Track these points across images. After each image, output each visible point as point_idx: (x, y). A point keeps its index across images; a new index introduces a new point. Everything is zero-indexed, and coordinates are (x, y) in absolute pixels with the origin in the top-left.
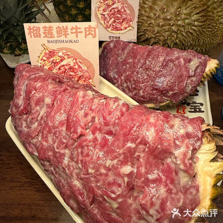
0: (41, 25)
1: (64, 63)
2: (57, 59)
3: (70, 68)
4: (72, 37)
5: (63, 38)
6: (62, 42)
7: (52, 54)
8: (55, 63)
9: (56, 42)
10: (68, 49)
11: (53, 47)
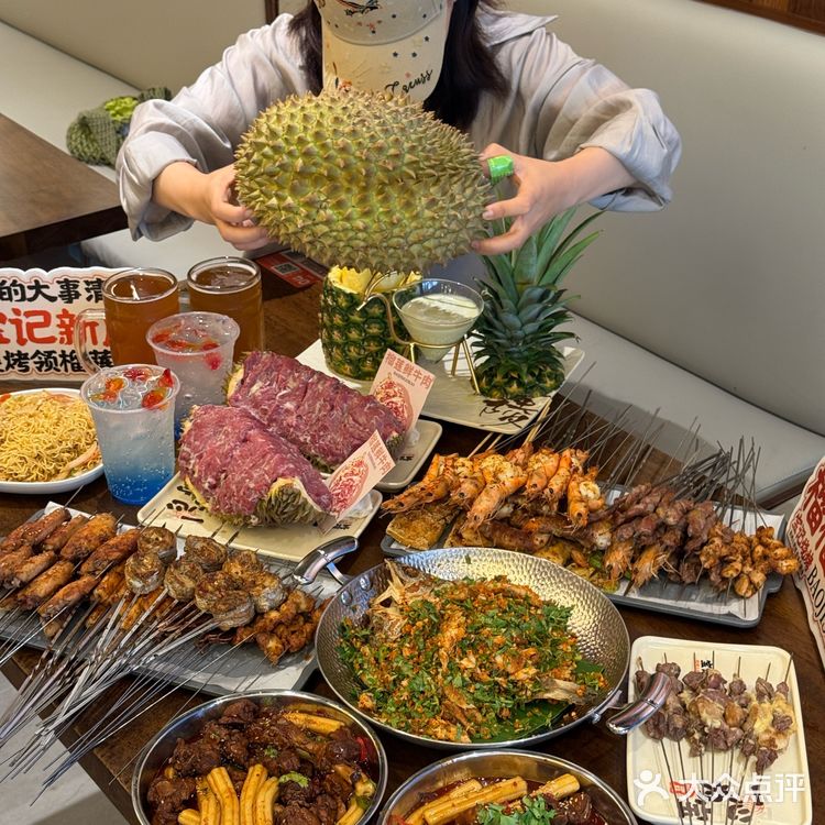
0: (398, 356)
1: (394, 400)
2: (391, 392)
3: (396, 408)
4: (411, 378)
5: (405, 376)
6: (404, 379)
7: (390, 385)
8: (388, 396)
9: (399, 376)
10: (403, 389)
11: (395, 379)
